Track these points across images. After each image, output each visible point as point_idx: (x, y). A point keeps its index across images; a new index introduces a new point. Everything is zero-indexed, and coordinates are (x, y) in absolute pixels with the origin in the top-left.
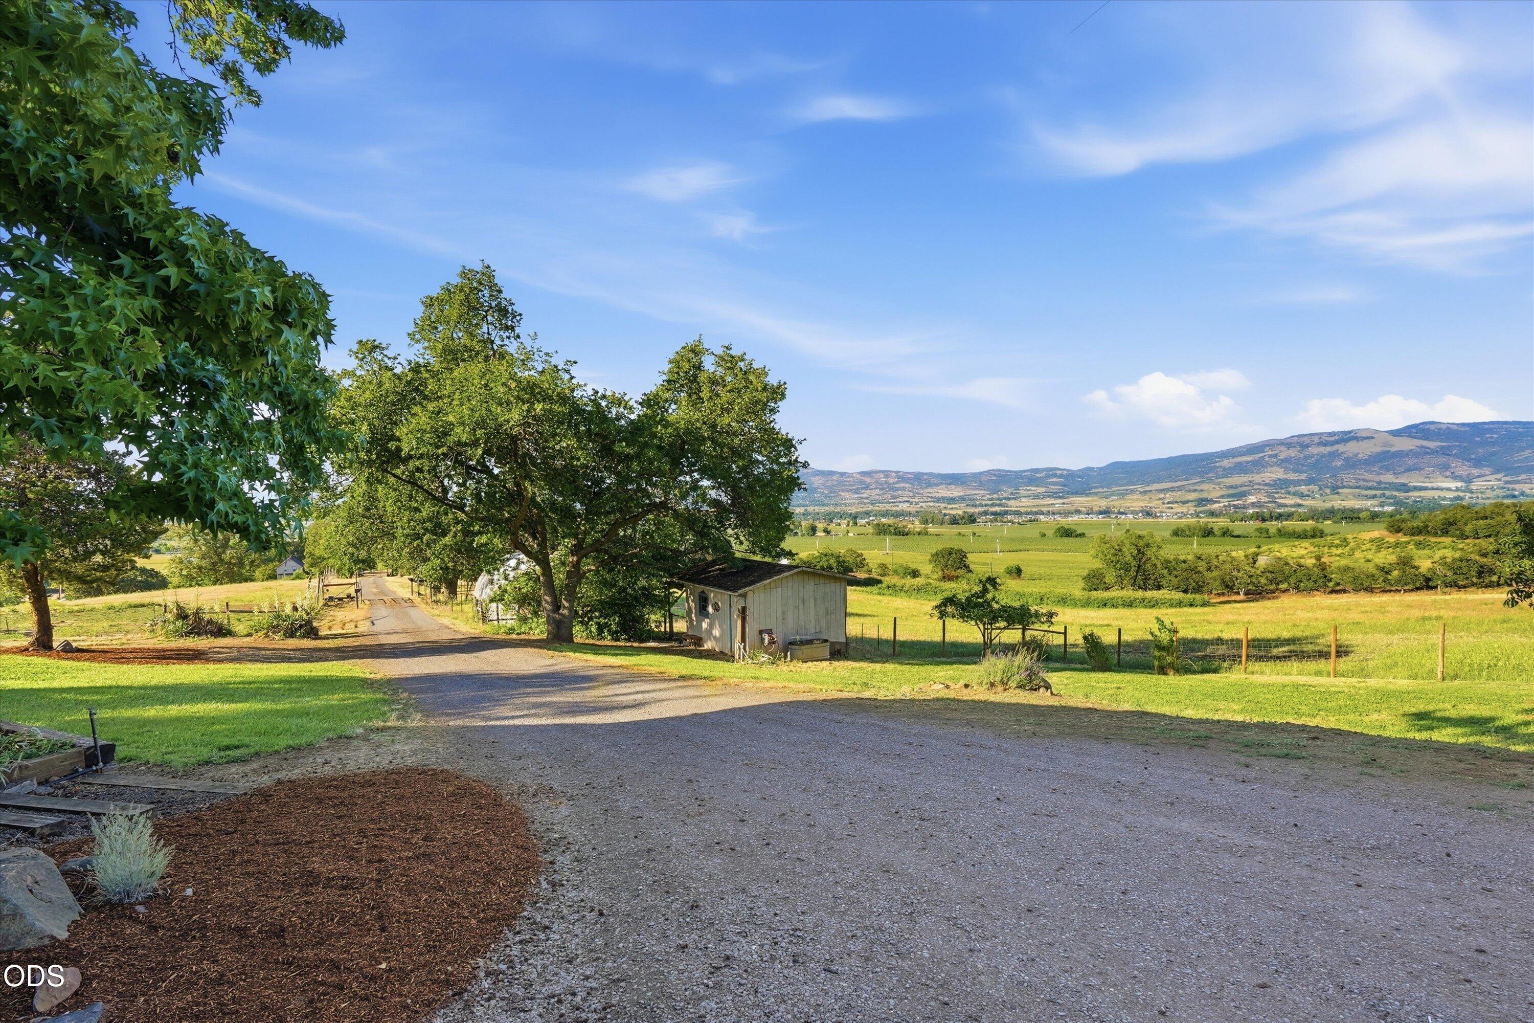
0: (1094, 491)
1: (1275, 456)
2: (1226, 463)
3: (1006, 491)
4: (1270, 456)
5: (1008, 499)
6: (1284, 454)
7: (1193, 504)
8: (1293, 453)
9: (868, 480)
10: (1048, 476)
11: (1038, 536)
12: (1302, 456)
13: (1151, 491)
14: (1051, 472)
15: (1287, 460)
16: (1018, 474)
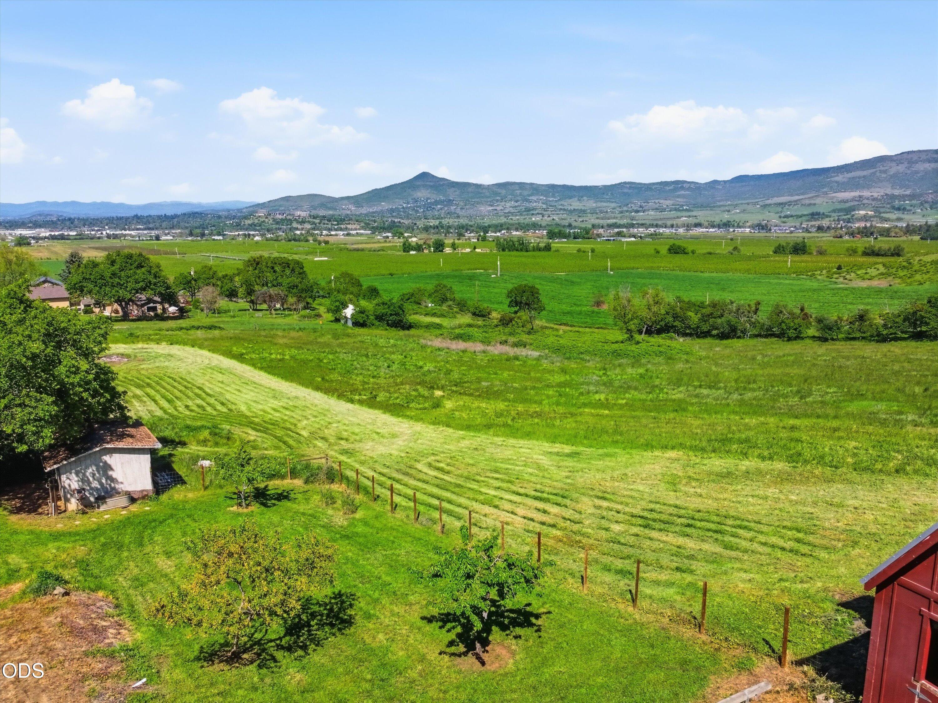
0: (718, 204)
1: (885, 172)
2: (840, 178)
3: (637, 202)
4: (881, 172)
5: (637, 211)
6: (894, 169)
7: (807, 218)
8: (901, 168)
9: (503, 192)
10: (675, 190)
11: (653, 252)
12: (909, 172)
13: (770, 204)
14: (679, 185)
15: (895, 175)
16: (649, 187)
